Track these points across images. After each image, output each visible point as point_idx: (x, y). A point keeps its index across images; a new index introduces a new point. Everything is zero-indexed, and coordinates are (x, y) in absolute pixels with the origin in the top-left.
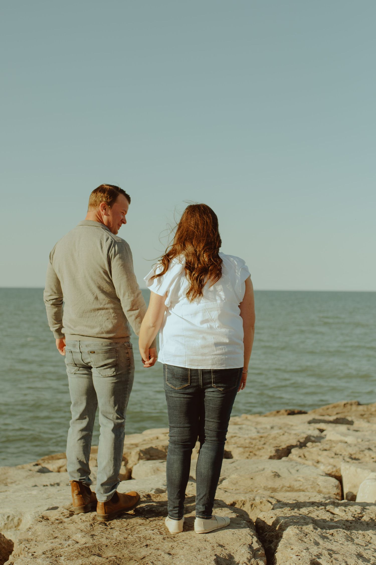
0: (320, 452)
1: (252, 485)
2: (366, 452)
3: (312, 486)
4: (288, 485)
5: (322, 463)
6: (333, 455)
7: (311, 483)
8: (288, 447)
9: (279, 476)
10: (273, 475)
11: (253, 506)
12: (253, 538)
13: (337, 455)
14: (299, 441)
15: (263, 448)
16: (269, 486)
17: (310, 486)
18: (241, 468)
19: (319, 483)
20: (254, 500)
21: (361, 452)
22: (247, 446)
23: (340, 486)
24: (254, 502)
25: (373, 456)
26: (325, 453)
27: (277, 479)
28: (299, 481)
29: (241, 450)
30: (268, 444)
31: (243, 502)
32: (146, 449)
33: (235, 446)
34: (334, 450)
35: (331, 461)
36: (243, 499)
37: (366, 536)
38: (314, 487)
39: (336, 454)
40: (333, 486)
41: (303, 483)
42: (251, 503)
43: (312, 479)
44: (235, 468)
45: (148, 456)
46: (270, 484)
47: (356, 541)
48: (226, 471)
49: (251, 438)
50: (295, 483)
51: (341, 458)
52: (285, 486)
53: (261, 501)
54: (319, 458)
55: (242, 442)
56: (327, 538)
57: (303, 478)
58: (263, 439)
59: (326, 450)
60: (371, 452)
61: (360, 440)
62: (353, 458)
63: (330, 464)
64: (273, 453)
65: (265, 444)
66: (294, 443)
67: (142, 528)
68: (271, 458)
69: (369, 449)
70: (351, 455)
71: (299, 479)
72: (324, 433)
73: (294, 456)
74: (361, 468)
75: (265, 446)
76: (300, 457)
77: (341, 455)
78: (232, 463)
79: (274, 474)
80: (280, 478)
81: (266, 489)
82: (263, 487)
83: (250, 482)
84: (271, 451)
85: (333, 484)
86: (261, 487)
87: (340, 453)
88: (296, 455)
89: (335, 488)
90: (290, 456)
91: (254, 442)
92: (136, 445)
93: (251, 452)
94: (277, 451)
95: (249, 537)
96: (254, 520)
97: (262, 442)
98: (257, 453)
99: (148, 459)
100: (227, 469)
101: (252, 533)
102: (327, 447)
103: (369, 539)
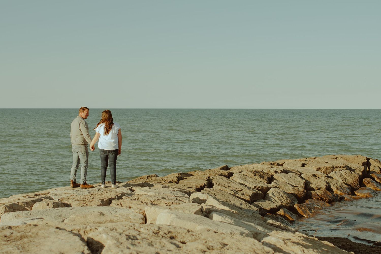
0: (131, 201)
1: (84, 221)
2: (162, 200)
3: (126, 219)
4: (110, 220)
5: (133, 208)
6: (140, 203)
7: (125, 218)
8: (109, 199)
9: (103, 215)
10: (99, 214)
11: (86, 232)
12: (84, 247)
13: (143, 202)
14: (117, 196)
15: (93, 200)
16: (97, 221)
17: (124, 220)
18: (77, 212)
19: (130, 218)
20: (86, 228)
21: (158, 200)
22: (82, 200)
23: (144, 219)
24: (86, 229)
25: (166, 202)
26: (135, 201)
27: (102, 216)
28: (117, 216)
29: (78, 202)
30: (96, 198)
31: (78, 230)
32: (10, 205)
33: (74, 200)
34: (140, 200)
35: (139, 206)
36: (78, 228)
37: (162, 243)
38: (127, 220)
39: (141, 202)
40: (140, 218)
41: (120, 218)
42: (84, 230)
43: (126, 215)
44: (73, 213)
45: (12, 210)
46: (97, 220)
47: (155, 246)
48: (67, 214)
49: (84, 196)
50: (114, 218)
51: (145, 204)
52: (107, 221)
53: (91, 228)
54: (131, 205)
55: (79, 198)
56: (136, 245)
57: (120, 214)
58: (93, 196)
59: (135, 200)
60: (164, 200)
61: (157, 194)
62: (152, 204)
63: (137, 208)
64: (100, 203)
65: (94, 198)
66: (114, 197)
67: (5, 247)
68: (98, 206)
69: (164, 198)
70: (152, 202)
71: (117, 215)
72: (134, 192)
73: (114, 205)
74: (158, 208)
75: (94, 199)
76: (118, 205)
77: (145, 202)
78: (71, 210)
79: (100, 213)
80: (104, 216)
81: (94, 223)
82: (92, 222)
83: (83, 219)
84: (98, 202)
85: (140, 217)
86: (91, 222)
87: (145, 201)
88: (115, 204)
89: (141, 220)
90: (111, 205)
91: (86, 197)
92: (4, 204)
93: (84, 203)
94: (102, 202)
95: (82, 247)
96: (86, 239)
97: (92, 197)
98: (89, 204)
99: (12, 212)
100: (68, 213)
101: (84, 244)
102: (137, 198)
103: (163, 244)
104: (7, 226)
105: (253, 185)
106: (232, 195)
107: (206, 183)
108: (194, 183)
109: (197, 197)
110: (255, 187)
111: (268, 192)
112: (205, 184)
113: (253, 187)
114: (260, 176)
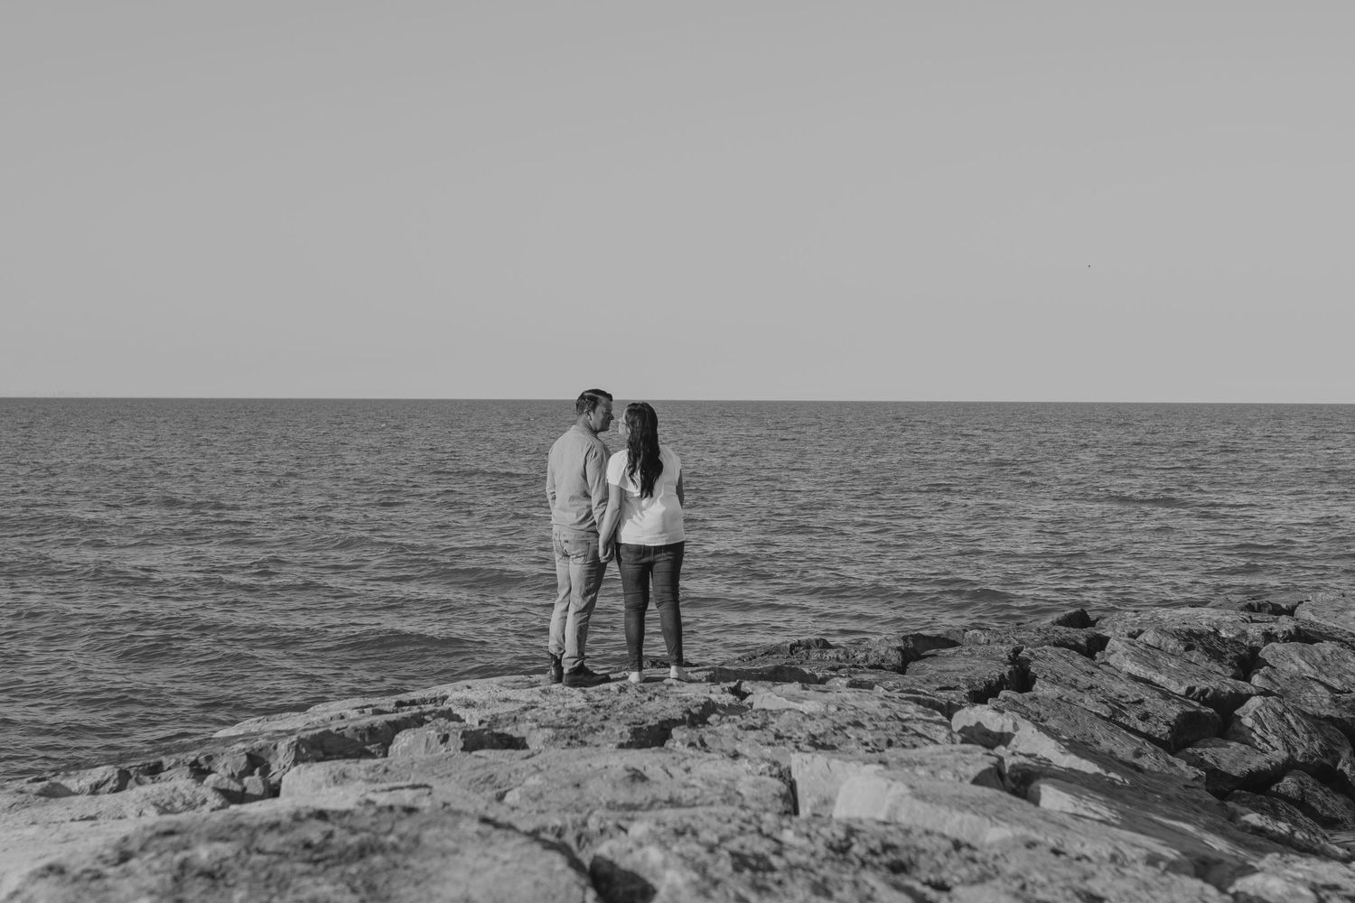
0: (741, 734)
1: (577, 800)
2: (850, 731)
3: (725, 797)
4: (666, 797)
5: (746, 757)
6: (771, 738)
7: (721, 791)
8: (662, 723)
9: (643, 779)
10: (629, 776)
11: (583, 839)
12: (585, 892)
13: (782, 738)
14: (689, 712)
15: (603, 727)
16: (621, 802)
17: (718, 798)
18: (549, 767)
19: (742, 791)
20: (585, 824)
21: (838, 732)
22: (564, 724)
23: (791, 796)
24: (585, 830)
25: (865, 739)
26: (752, 735)
27: (639, 786)
28: (694, 786)
29: (549, 732)
30: (613, 718)
31: (557, 830)
32: (314, 736)
33: (534, 725)
34: (773, 728)
35: (768, 751)
36: (558, 823)
37: (861, 885)
38: (729, 799)
39: (778, 736)
40: (775, 795)
41: (702, 791)
42: (576, 833)
43: (724, 782)
44: (534, 769)
45: (320, 754)
46: (623, 796)
47: (837, 894)
48: (513, 775)
49: (572, 710)
50: (684, 792)
51: (791, 745)
52: (658, 800)
53: (602, 826)
54: (738, 746)
55: (552, 717)
56: (768, 890)
57: (702, 779)
58: (601, 710)
59: (753, 728)
60: (861, 732)
61: (833, 709)
62: (817, 744)
63: (763, 759)
64: (627, 737)
65: (606, 718)
66: (677, 714)
67: (307, 881)
68: (621, 746)
69: (857, 724)
70: (814, 737)
71: (693, 782)
72: (749, 699)
73: (678, 744)
74: (840, 759)
75: (607, 724)
76: (692, 745)
77: (790, 738)
78: (528, 757)
79: (630, 773)
80: (646, 782)
81: (611, 806)
82: (604, 803)
83: (573, 794)
84: (621, 730)
85: (775, 792)
86: (600, 804)
87: (788, 734)
88: (683, 742)
89: (779, 802)
90: (669, 744)
91: (579, 715)
92: (291, 733)
93: (571, 737)
94: (636, 733)
95: (576, 891)
96: (587, 863)
97: (600, 716)
98: (588, 739)
99: (319, 760)
100: (516, 771)
101: (583, 882)
102: (759, 722)
103: (867, 890)
104: (310, 811)
105: (1181, 684)
106: (1104, 718)
107: (1006, 674)
108: (963, 671)
109: (979, 724)
110: (1191, 690)
111: (1237, 712)
112: (1002, 676)
113: (1183, 690)
114: (1207, 650)
